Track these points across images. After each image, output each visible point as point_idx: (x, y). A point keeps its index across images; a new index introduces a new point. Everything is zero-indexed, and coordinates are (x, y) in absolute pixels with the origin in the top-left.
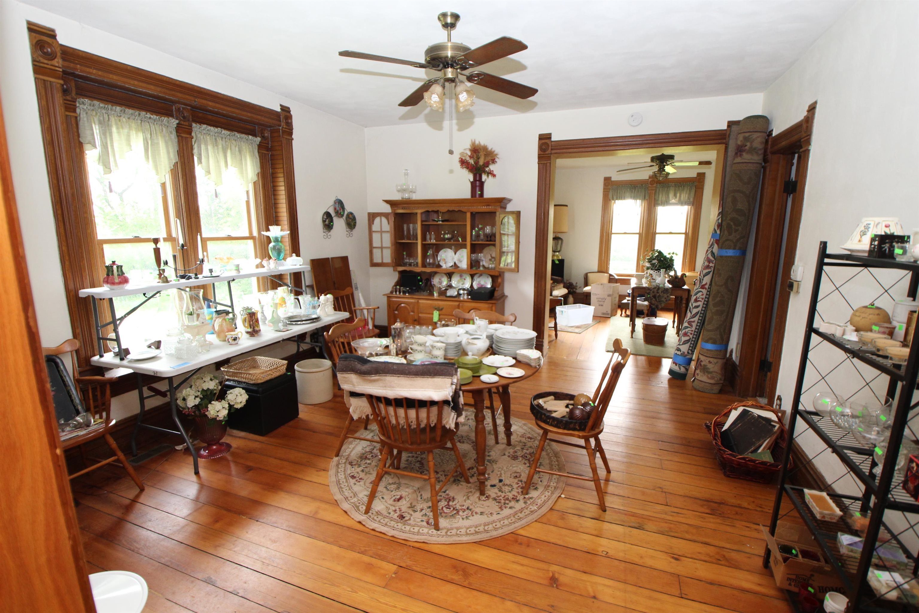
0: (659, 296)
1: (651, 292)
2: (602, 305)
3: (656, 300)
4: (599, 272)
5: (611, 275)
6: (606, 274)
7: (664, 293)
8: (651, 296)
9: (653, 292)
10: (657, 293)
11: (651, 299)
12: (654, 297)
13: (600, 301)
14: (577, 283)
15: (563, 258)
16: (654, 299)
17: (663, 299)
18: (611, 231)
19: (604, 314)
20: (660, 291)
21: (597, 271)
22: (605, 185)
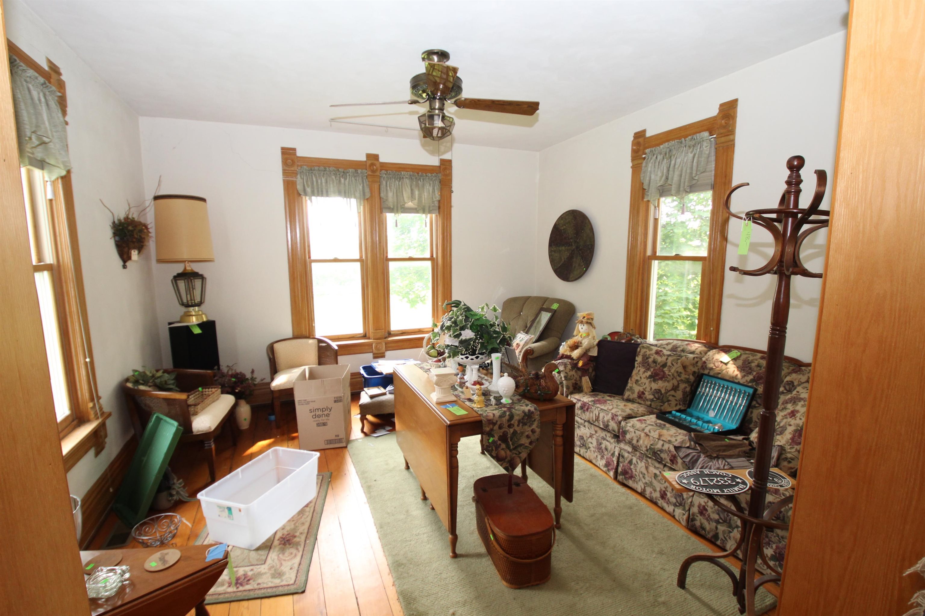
0: (515, 432)
1: (496, 427)
2: (324, 424)
3: (508, 447)
4: (296, 337)
5: (320, 341)
6: (311, 341)
7: (525, 424)
8: (496, 438)
9: (500, 427)
10: (510, 426)
11: (497, 447)
12: (504, 438)
13: (319, 416)
14: (253, 372)
15: (211, 318)
16: (503, 446)
17: (524, 441)
18: (310, 257)
19: (330, 442)
20: (515, 422)
21: (290, 335)
22: (285, 162)
